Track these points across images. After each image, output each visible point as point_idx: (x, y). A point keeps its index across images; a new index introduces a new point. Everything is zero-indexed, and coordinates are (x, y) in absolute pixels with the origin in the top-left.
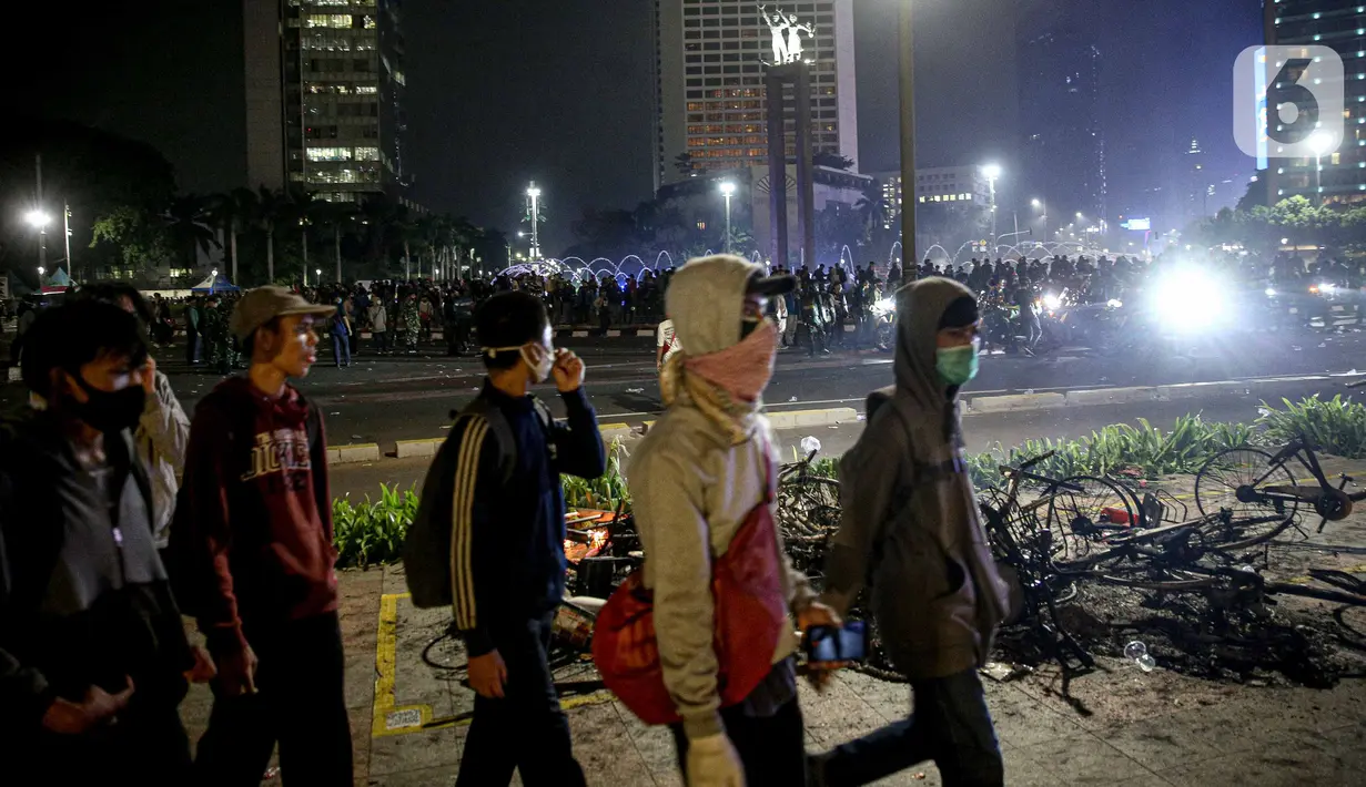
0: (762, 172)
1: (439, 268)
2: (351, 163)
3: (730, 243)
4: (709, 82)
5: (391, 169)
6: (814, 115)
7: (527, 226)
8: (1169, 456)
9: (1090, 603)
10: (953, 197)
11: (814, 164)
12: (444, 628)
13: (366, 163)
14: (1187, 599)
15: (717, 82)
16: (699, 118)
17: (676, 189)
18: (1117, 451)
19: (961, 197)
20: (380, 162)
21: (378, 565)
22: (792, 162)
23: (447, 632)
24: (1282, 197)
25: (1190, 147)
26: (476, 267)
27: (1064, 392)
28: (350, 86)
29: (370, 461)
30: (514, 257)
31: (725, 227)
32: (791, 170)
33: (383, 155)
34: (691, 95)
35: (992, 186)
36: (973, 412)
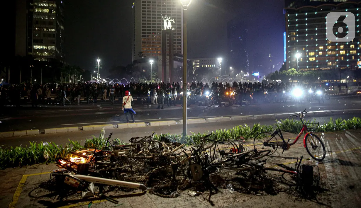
0: (160, 57)
1: (71, 80)
2: (47, 50)
3: (152, 76)
4: (148, 33)
5: (58, 52)
6: (175, 43)
7: (97, 70)
8: (252, 134)
9: (222, 174)
10: (210, 66)
11: (174, 56)
12: (39, 185)
13: (51, 50)
14: (246, 172)
15: (150, 33)
16: (145, 43)
17: (138, 61)
18: (239, 133)
19: (213, 66)
20: (55, 50)
21: (26, 166)
22: (168, 55)
23: (39, 186)
24: (289, 69)
25: (269, 56)
26: (82, 80)
27: (230, 117)
28: (47, 29)
29: (36, 135)
30: (93, 78)
31: (151, 71)
32: (168, 57)
33: (56, 48)
34: (143, 36)
35: (220, 63)
36: (207, 122)
